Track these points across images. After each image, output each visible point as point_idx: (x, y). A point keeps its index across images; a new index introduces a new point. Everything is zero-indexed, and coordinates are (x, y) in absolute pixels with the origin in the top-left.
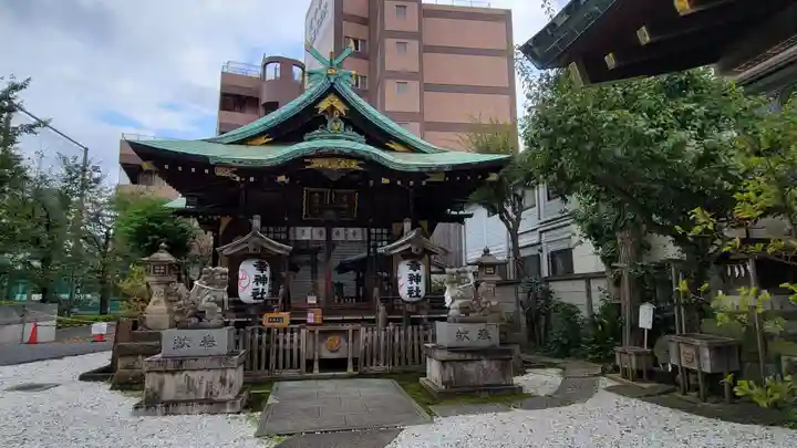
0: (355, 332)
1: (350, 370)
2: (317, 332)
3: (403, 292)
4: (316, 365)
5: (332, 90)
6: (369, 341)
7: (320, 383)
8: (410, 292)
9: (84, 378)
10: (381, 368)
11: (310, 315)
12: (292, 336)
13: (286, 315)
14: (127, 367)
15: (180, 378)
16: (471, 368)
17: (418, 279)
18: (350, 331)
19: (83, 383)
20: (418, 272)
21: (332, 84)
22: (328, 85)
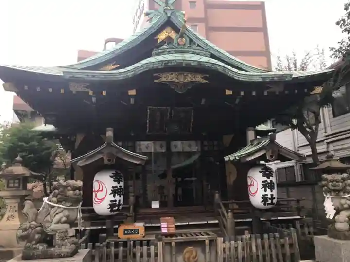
0: (212, 242)
2: (173, 244)
3: (257, 200)
6: (227, 252)
8: (265, 200)
11: (164, 225)
12: (149, 250)
13: (140, 225)
17: (270, 186)
18: (207, 242)
20: (271, 179)
21: (169, 17)
22: (165, 19)
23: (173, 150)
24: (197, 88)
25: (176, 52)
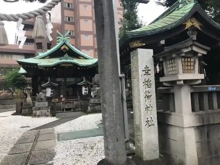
0: (73, 102)
1: (72, 110)
2: (64, 103)
3: (83, 93)
4: (65, 109)
5: (64, 44)
6: (76, 104)
7: (66, 113)
8: (85, 93)
9: (12, 115)
10: (79, 109)
11: (63, 99)
12: (59, 104)
13: (57, 100)
14: (25, 111)
15: (40, 111)
16: (96, 107)
17: (86, 90)
18: (72, 102)
19: (12, 116)
20: (87, 89)
21: (65, 43)
22: (63, 43)
23: (67, 81)
24: (70, 67)
25: (65, 59)
